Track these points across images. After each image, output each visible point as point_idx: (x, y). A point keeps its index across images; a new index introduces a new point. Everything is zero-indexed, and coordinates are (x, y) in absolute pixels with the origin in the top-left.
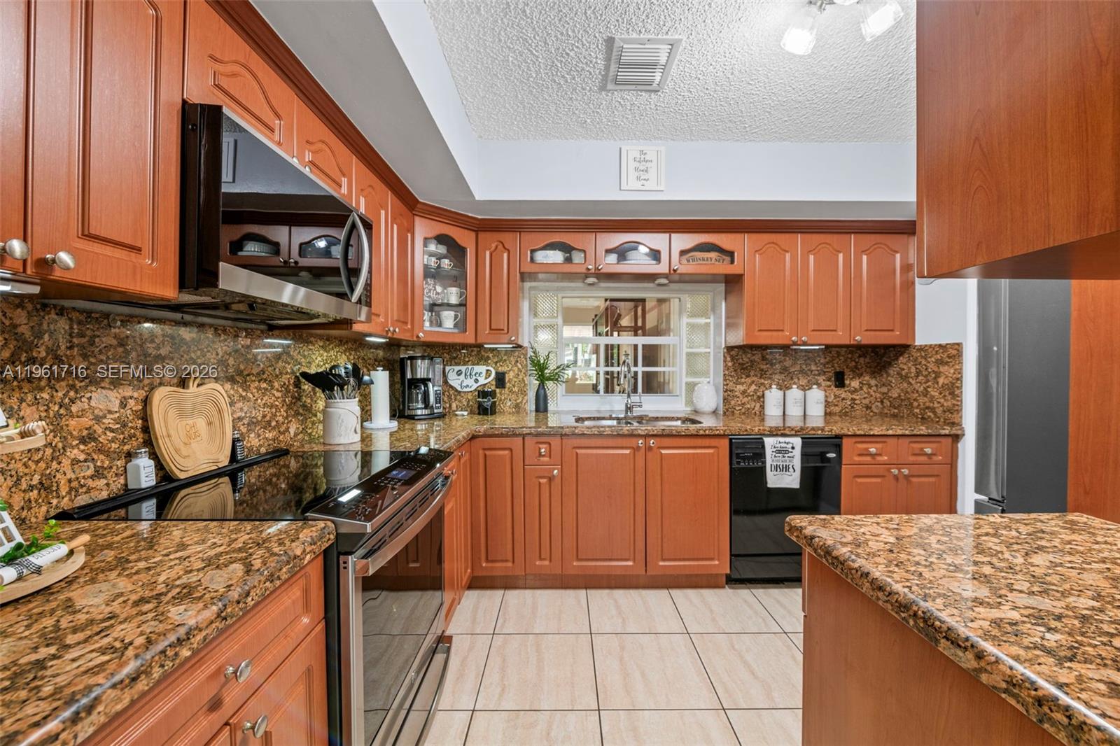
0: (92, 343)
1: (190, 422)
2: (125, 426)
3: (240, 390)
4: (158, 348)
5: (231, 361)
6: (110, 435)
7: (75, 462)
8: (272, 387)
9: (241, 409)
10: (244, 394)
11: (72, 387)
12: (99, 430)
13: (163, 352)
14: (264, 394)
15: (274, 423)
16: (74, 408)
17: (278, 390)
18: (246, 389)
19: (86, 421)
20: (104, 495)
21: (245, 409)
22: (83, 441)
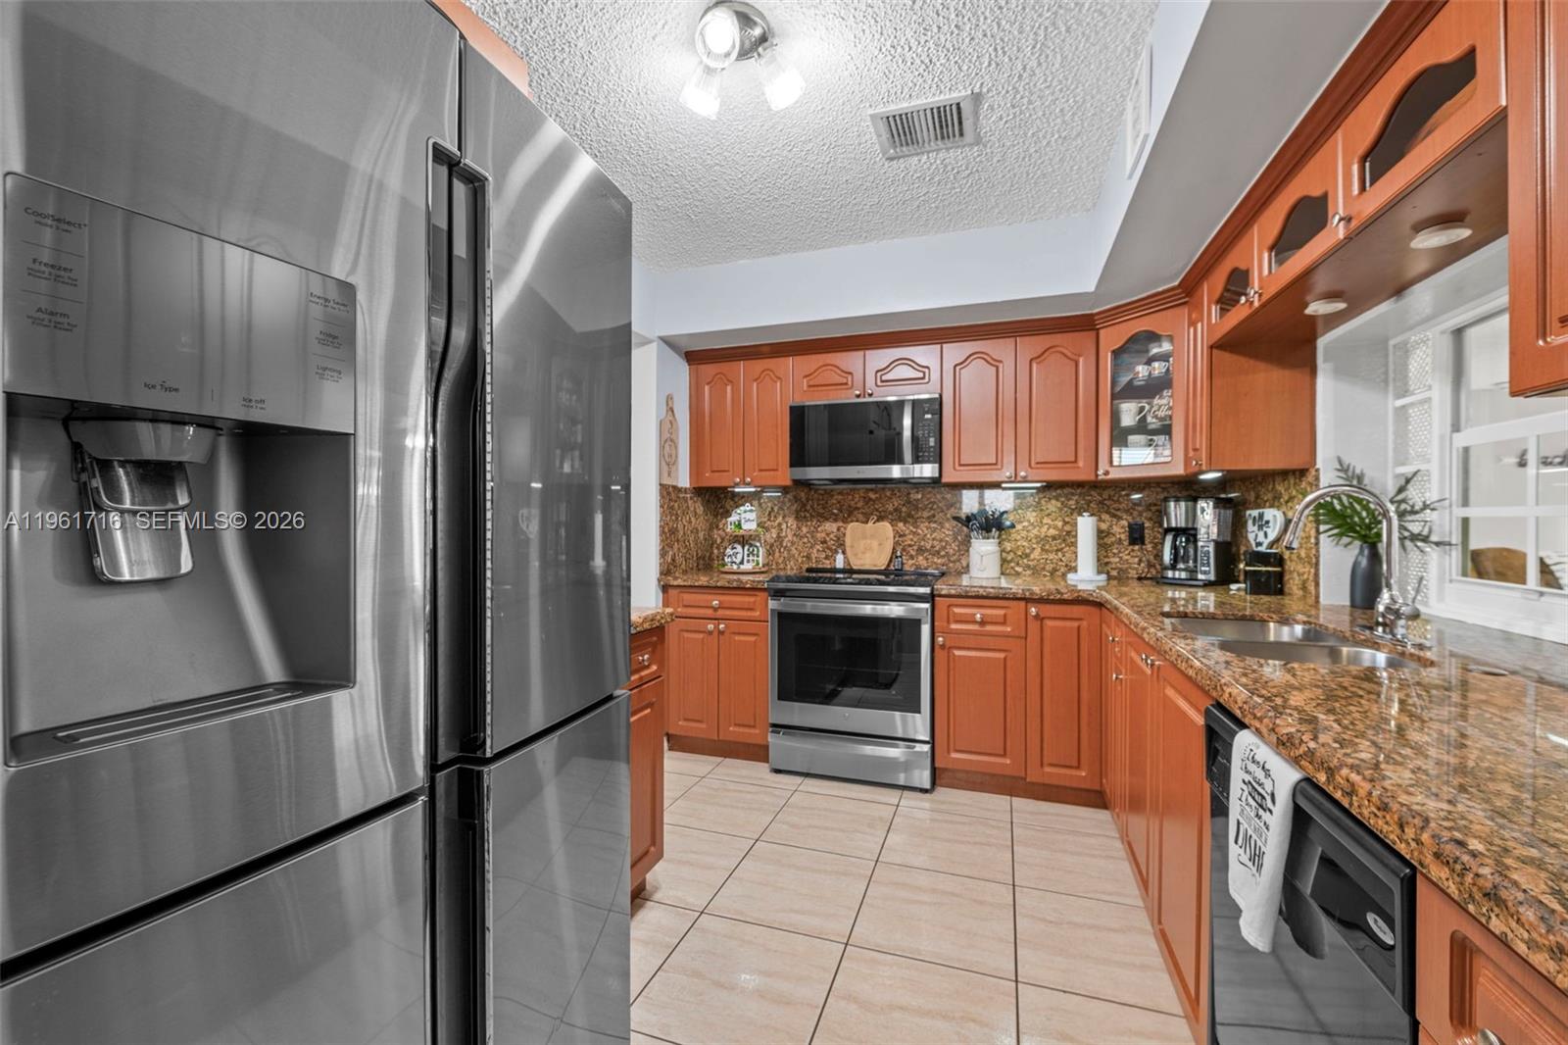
0: (827, 503)
1: (869, 542)
2: (839, 539)
3: (911, 528)
4: (856, 503)
5: (904, 509)
6: (832, 542)
7: (818, 550)
8: (942, 527)
9: (912, 540)
10: (914, 530)
11: (818, 521)
12: (828, 539)
13: (859, 505)
14: (934, 532)
15: (943, 553)
16: (819, 529)
17: (948, 530)
18: (917, 527)
19: (823, 535)
20: (829, 567)
21: (915, 540)
22: (822, 543)
